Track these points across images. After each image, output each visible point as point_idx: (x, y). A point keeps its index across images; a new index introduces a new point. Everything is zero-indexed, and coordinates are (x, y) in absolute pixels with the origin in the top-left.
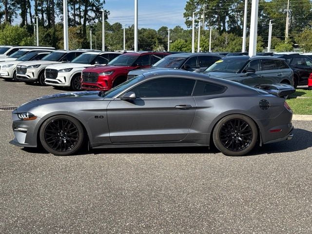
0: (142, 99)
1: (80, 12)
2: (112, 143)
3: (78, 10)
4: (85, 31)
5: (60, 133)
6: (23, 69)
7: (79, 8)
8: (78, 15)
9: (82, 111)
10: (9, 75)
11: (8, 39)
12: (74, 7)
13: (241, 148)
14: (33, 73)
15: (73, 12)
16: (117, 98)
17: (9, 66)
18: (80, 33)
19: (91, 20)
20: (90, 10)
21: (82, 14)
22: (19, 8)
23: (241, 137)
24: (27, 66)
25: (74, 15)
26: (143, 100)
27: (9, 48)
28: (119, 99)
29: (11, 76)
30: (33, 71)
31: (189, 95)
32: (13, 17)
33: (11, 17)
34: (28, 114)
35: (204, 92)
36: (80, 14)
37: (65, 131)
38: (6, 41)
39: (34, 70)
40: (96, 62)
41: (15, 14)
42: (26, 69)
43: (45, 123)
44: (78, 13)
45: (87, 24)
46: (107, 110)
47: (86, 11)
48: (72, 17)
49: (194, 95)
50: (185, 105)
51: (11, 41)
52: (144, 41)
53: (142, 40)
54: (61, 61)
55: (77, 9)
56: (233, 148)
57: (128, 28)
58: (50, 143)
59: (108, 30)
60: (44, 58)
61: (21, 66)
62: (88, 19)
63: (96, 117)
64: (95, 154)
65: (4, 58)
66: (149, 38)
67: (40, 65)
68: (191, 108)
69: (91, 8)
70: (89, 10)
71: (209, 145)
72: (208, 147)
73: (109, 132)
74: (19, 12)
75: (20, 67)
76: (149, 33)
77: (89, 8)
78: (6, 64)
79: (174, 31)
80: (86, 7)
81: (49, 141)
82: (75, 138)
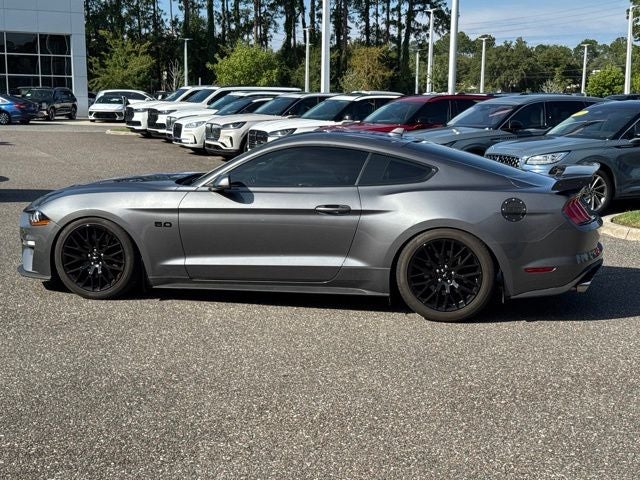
0: (251, 189)
1: (400, 15)
2: (190, 280)
3: (395, 13)
4: (406, 53)
5: (91, 253)
6: (215, 130)
7: (398, 8)
8: (394, 22)
9: (130, 212)
10: (196, 142)
11: (237, 74)
12: (388, 5)
13: (458, 305)
14: (231, 139)
15: (385, 16)
16: (204, 186)
17: (198, 124)
18: (397, 59)
19: (420, 30)
20: (421, 10)
21: (403, 21)
22: (282, 12)
23: (457, 281)
24: (222, 124)
25: (388, 23)
26: (251, 192)
27: (214, 91)
28: (206, 189)
29: (199, 145)
30: (231, 135)
31: (351, 183)
32: (271, 31)
33: (266, 31)
34: (37, 214)
35: (385, 178)
36: (400, 19)
37: (100, 248)
38: (235, 77)
39: (233, 133)
40: (347, 117)
41: (273, 26)
42: (219, 130)
43: (64, 232)
44: (396, 18)
45: (412, 38)
46: (178, 211)
47: (411, 14)
48: (383, 27)
49: (361, 184)
50: (337, 206)
51: (243, 77)
52: (537, 71)
53: (532, 70)
54: (287, 114)
55: (393, 10)
56: (440, 304)
57: (503, 44)
58: (72, 273)
59: (465, 50)
60: (259, 110)
61: (212, 124)
62: (414, 30)
63: (158, 224)
64: (162, 299)
65: (199, 109)
66: (549, 65)
67: (245, 123)
68: (348, 212)
69: (422, 7)
70: (417, 11)
71: (388, 295)
72: (386, 297)
73: (185, 255)
74: (281, 21)
75: (209, 126)
76: (549, 54)
77: (416, 8)
78: (194, 121)
79: (610, 50)
80: (412, 5)
81: (70, 267)
82: (120, 265)
